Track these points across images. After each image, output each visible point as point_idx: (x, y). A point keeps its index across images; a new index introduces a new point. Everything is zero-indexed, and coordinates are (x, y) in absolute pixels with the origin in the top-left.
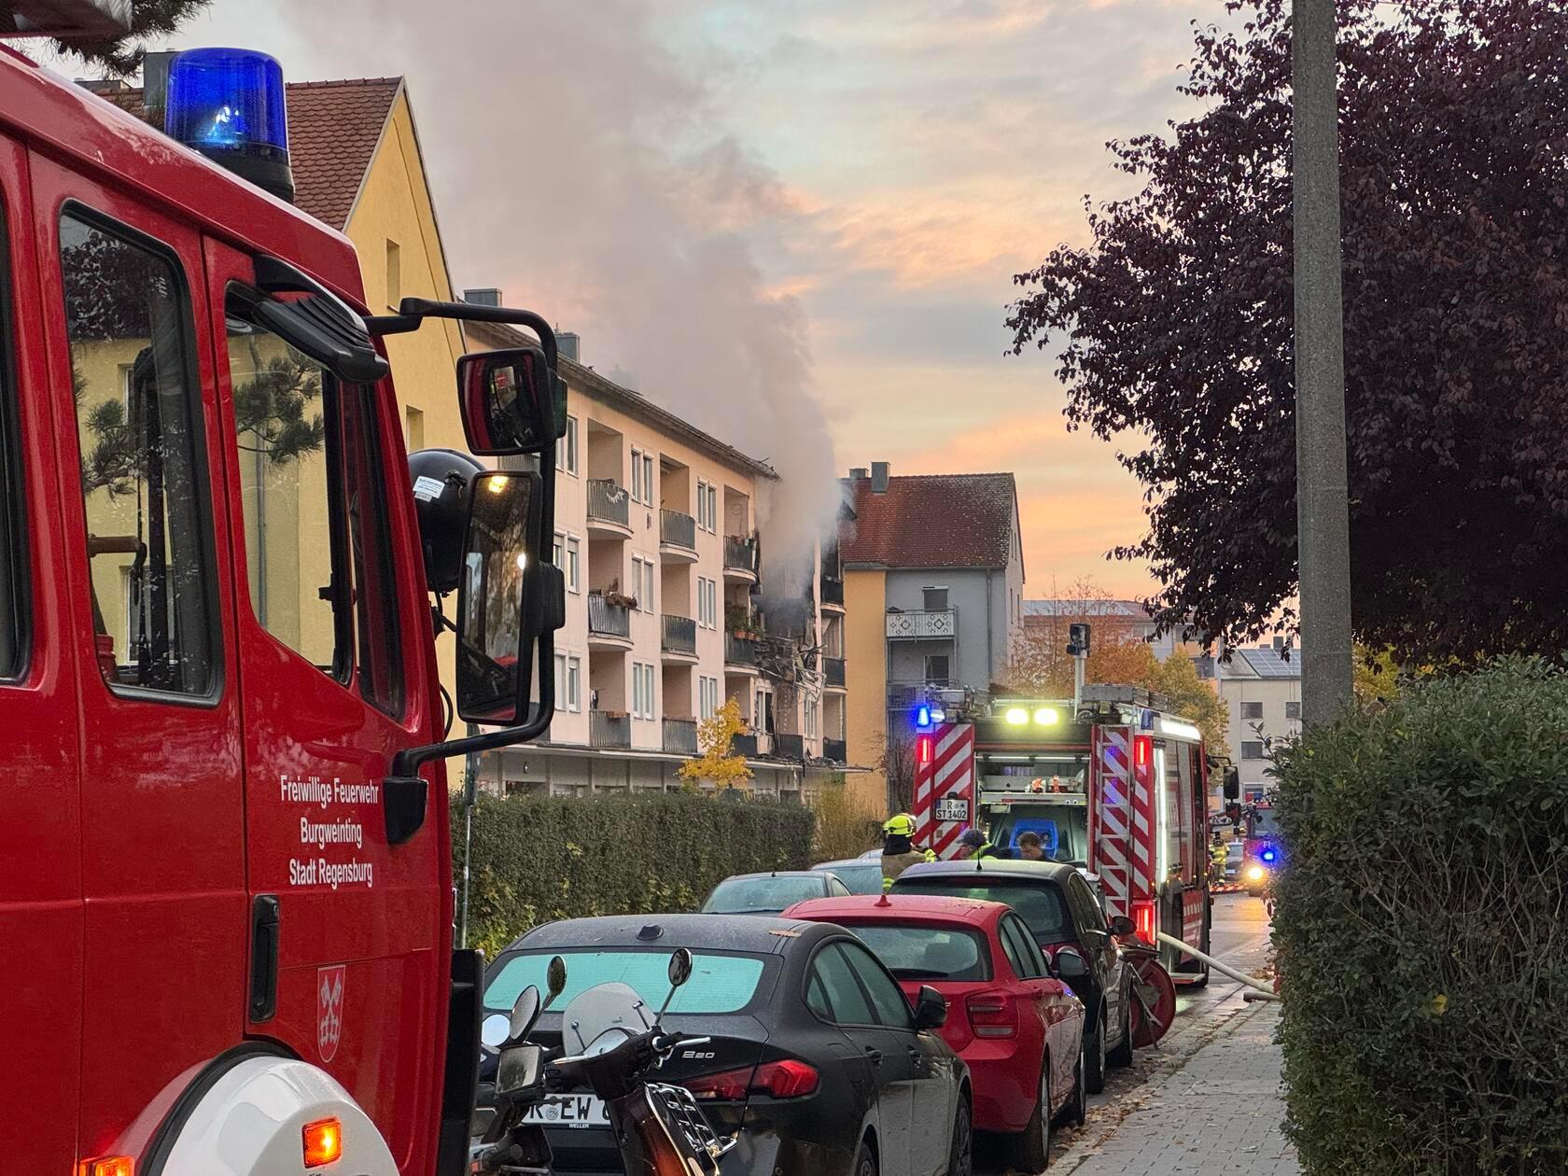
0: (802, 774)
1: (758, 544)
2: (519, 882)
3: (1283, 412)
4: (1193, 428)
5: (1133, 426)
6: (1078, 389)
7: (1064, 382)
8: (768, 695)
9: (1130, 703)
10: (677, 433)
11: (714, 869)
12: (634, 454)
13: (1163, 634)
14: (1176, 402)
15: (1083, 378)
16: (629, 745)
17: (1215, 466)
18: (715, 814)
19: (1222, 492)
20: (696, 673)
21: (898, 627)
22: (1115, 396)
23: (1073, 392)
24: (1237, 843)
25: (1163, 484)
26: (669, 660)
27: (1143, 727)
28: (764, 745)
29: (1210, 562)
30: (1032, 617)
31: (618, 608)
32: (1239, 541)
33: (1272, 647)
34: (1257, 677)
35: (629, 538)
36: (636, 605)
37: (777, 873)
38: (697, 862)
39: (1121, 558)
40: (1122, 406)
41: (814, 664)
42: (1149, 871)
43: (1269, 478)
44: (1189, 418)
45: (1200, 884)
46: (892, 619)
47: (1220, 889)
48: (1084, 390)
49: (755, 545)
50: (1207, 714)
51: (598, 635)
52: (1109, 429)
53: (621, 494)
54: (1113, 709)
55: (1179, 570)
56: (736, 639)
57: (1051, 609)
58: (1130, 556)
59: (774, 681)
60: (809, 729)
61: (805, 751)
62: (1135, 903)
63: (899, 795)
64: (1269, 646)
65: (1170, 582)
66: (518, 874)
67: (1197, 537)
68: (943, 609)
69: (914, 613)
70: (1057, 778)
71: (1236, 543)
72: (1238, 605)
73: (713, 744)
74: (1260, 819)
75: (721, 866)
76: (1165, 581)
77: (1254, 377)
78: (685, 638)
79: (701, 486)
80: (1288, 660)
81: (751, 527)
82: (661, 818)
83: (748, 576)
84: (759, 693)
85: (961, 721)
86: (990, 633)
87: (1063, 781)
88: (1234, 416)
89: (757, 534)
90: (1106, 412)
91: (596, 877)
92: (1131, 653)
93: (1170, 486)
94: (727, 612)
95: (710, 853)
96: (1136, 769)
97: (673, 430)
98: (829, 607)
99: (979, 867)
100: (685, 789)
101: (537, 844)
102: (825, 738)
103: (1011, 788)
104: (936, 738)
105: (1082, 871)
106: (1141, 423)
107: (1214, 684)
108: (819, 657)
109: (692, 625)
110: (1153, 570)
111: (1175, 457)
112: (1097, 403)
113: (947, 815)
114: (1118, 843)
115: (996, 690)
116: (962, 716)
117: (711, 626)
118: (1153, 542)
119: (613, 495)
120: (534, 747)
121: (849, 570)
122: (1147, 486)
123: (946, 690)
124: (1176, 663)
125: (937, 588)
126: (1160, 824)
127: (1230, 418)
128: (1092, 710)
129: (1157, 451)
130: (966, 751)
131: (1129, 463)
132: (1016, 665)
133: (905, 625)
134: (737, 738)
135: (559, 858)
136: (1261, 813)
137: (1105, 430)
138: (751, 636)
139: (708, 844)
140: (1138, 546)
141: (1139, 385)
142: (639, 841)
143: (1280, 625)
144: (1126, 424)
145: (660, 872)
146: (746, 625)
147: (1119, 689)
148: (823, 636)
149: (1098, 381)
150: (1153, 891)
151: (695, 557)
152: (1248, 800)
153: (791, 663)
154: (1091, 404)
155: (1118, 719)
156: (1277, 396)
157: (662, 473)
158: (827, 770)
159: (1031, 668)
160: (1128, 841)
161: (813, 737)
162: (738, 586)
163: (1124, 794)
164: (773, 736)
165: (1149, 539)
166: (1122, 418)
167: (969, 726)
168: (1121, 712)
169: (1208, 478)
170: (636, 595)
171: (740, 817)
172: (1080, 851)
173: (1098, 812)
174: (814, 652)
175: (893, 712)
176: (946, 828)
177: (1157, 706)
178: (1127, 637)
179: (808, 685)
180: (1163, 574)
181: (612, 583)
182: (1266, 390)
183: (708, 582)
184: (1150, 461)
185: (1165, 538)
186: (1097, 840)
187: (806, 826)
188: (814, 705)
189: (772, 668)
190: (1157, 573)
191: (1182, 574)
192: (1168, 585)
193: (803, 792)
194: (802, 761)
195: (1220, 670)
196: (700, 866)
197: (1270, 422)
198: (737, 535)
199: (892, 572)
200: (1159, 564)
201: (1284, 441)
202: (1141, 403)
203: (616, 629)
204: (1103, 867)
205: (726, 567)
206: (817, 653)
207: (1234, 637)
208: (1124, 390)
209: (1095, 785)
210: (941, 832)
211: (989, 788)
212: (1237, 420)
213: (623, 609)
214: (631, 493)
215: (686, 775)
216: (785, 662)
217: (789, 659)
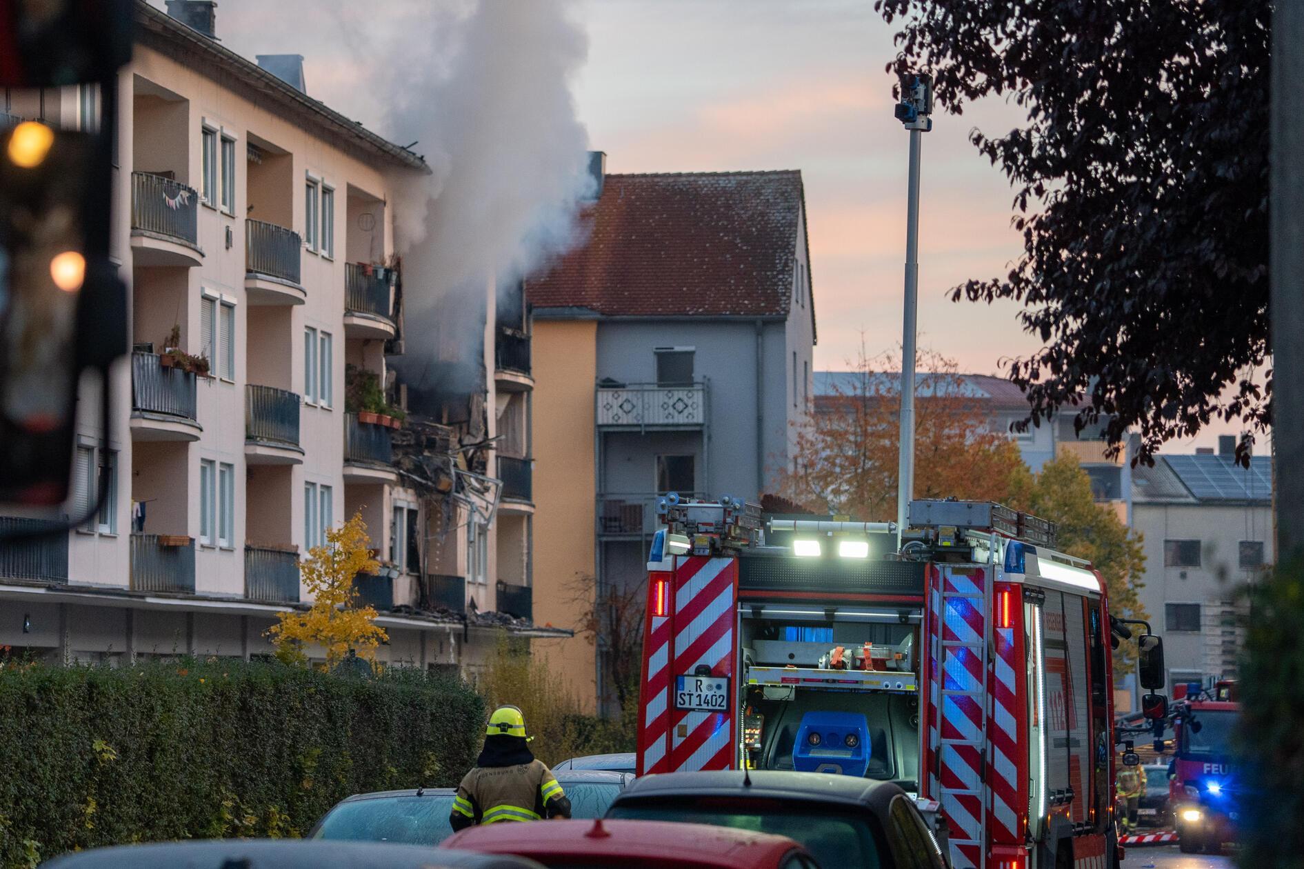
0: (462, 638)
1: (399, 277)
2: (16, 803)
3: (1245, 69)
4: (1097, 93)
5: (999, 91)
6: (913, 31)
7: (890, 20)
8: (412, 514)
9: (988, 530)
10: (274, 100)
11: (325, 783)
12: (207, 132)
13: (1043, 420)
14: (1071, 53)
15: (919, 14)
16: (193, 590)
17: (1131, 155)
18: (329, 696)
19: (1142, 195)
20: (299, 476)
21: (616, 409)
22: (971, 43)
23: (903, 36)
24: (1159, 765)
25: (1046, 183)
26: (256, 456)
27: (1008, 569)
28: (403, 592)
29: (1121, 306)
30: (826, 398)
31: (179, 373)
32: (1169, 273)
33: (1217, 452)
34: (1191, 500)
35: (198, 264)
36: (207, 369)
37: (425, 791)
38: (298, 773)
39: (976, 298)
40: (982, 58)
41: (483, 465)
42: (1019, 800)
43: (1220, 173)
44: (1091, 77)
45: (1102, 827)
46: (606, 396)
47: (1132, 839)
48: (922, 33)
49: (394, 277)
50: (1109, 557)
51: (147, 415)
52: (961, 95)
53: (185, 194)
54: (959, 538)
55: (1070, 319)
56: (363, 425)
57: (858, 385)
58: (990, 296)
59: (420, 490)
60: (474, 565)
61: (467, 600)
62: (996, 850)
63: (615, 673)
64: (1211, 451)
65: (1055, 337)
66: (14, 790)
67: (1099, 266)
68: (686, 381)
69: (640, 387)
70: (869, 646)
71: (1164, 277)
72: (1166, 375)
73: (324, 587)
74: (1197, 727)
75: (336, 781)
76: (1046, 336)
77: (1198, 13)
78: (283, 422)
79: (311, 184)
80: (1246, 465)
81: (388, 250)
82: (244, 701)
83: (382, 326)
84: (397, 510)
85: (717, 552)
86: (760, 420)
87: (878, 652)
88: (1164, 74)
89: (398, 262)
90: (957, 68)
91: (139, 796)
92: (987, 457)
93: (1058, 186)
94: (349, 381)
95: (321, 759)
96: (996, 634)
97: (266, 95)
98: (507, 376)
99: (747, 782)
100: (282, 657)
101: (46, 741)
102: (499, 582)
103: (796, 661)
104: (677, 578)
105: (912, 796)
106: (1012, 85)
107: (1121, 510)
108: (492, 454)
109: (294, 401)
110: (1027, 318)
111: (1067, 139)
112: (942, 53)
113: (695, 701)
114: (967, 753)
115: (773, 506)
116: (719, 544)
117: (323, 403)
118: (1028, 273)
119: (173, 197)
120: (42, 591)
121: (540, 320)
122: (1020, 185)
123: (694, 504)
124: (1059, 473)
125: (677, 349)
126: (1036, 724)
127: (1159, 78)
128: (926, 541)
129: (1038, 130)
130: (725, 600)
131: (991, 150)
132: (801, 472)
133: (627, 407)
134: (362, 578)
135: (79, 763)
136: (1199, 717)
137: (953, 96)
138: (386, 420)
139: (316, 745)
140: (1004, 280)
141: (1011, 24)
142: (207, 737)
143: (1235, 409)
144: (988, 87)
145: (240, 788)
146: (378, 404)
147: (969, 507)
148: (499, 422)
149: (945, 18)
150: (1024, 831)
151: (300, 295)
152: (1177, 695)
153: (447, 463)
154: (932, 54)
155: (967, 556)
156: (1234, 43)
157: (250, 163)
158: (502, 633)
159: (825, 477)
160: (984, 751)
161: (480, 579)
162: (367, 342)
163: (978, 676)
164: (419, 579)
165: (1022, 269)
166: (981, 78)
167: (731, 560)
168: (973, 543)
169: (1119, 174)
170: (207, 354)
171: (368, 702)
172: (907, 764)
173: (934, 701)
174: (483, 446)
175: (607, 543)
176: (692, 722)
177: (1030, 537)
178: (980, 430)
179: (474, 498)
180: (1043, 325)
181: (170, 334)
182: (1218, 32)
183: (319, 335)
184: (1026, 146)
185: (1049, 269)
186: (933, 749)
187: (470, 718)
188: (483, 530)
189: (419, 469)
190: (1033, 322)
191: (1074, 325)
192: (1051, 342)
193: (463, 665)
194: (463, 618)
195: (1130, 488)
196: (302, 778)
197: (1223, 84)
198: (366, 261)
199: (606, 324)
200: (1037, 308)
201: (1246, 115)
202: (1013, 55)
203: (175, 406)
204: (945, 790)
205: (348, 312)
206: (489, 447)
207: (1158, 424)
208: (986, 33)
209: (931, 659)
210: (685, 727)
211: (760, 660)
212: (1169, 80)
213: (187, 375)
214: (201, 192)
215: (282, 637)
216: (438, 461)
217: (445, 456)
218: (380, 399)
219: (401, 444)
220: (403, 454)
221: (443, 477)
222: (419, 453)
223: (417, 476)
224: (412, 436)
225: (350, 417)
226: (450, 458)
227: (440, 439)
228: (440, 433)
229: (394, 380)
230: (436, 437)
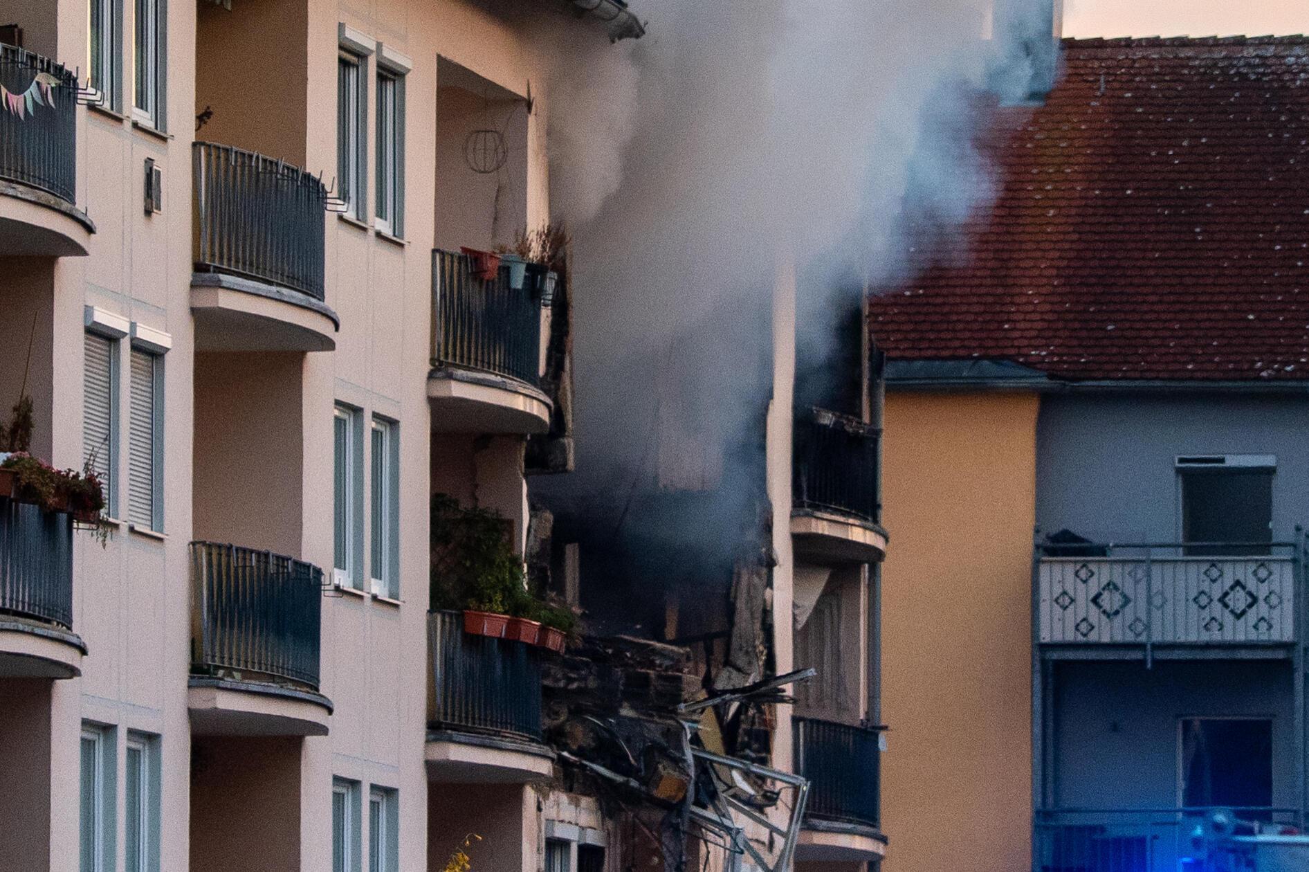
1: (562, 283)
8: (590, 856)
20: (319, 764)
21: (1084, 608)
26: (216, 714)
35: (78, 250)
41: (763, 741)
46: (1059, 576)
49: (550, 286)
53: (47, 81)
56: (474, 642)
59: (610, 801)
69: (1144, 554)
78: (279, 632)
79: (350, 59)
81: (536, 216)
83: (520, 404)
84: (555, 846)
89: (559, 247)
94: (440, 535)
98: (823, 526)
108: (783, 714)
109: (307, 582)
117: (379, 588)
119: (19, 90)
121: (902, 390)
123: (1270, 836)
125: (1232, 462)
133: (1111, 601)
138: (529, 631)
146: (510, 591)
148: (802, 636)
151: (324, 327)
162: (483, 439)
170: (99, 468)
174: (763, 694)
179: (740, 821)
181: (8, 417)
183: (369, 425)
189: (606, 750)
198: (483, 245)
199: (1061, 400)
205: (440, 368)
206: (776, 697)
213: (49, 519)
214: (85, 76)
216: (653, 729)
217: (671, 718)
218: (515, 578)
219: (565, 688)
220: (570, 712)
221: (665, 768)
222: (608, 709)
223: (604, 766)
224: (591, 669)
225: (443, 622)
226: (684, 723)
227: (660, 677)
228: (658, 662)
229: (549, 533)
230: (648, 671)
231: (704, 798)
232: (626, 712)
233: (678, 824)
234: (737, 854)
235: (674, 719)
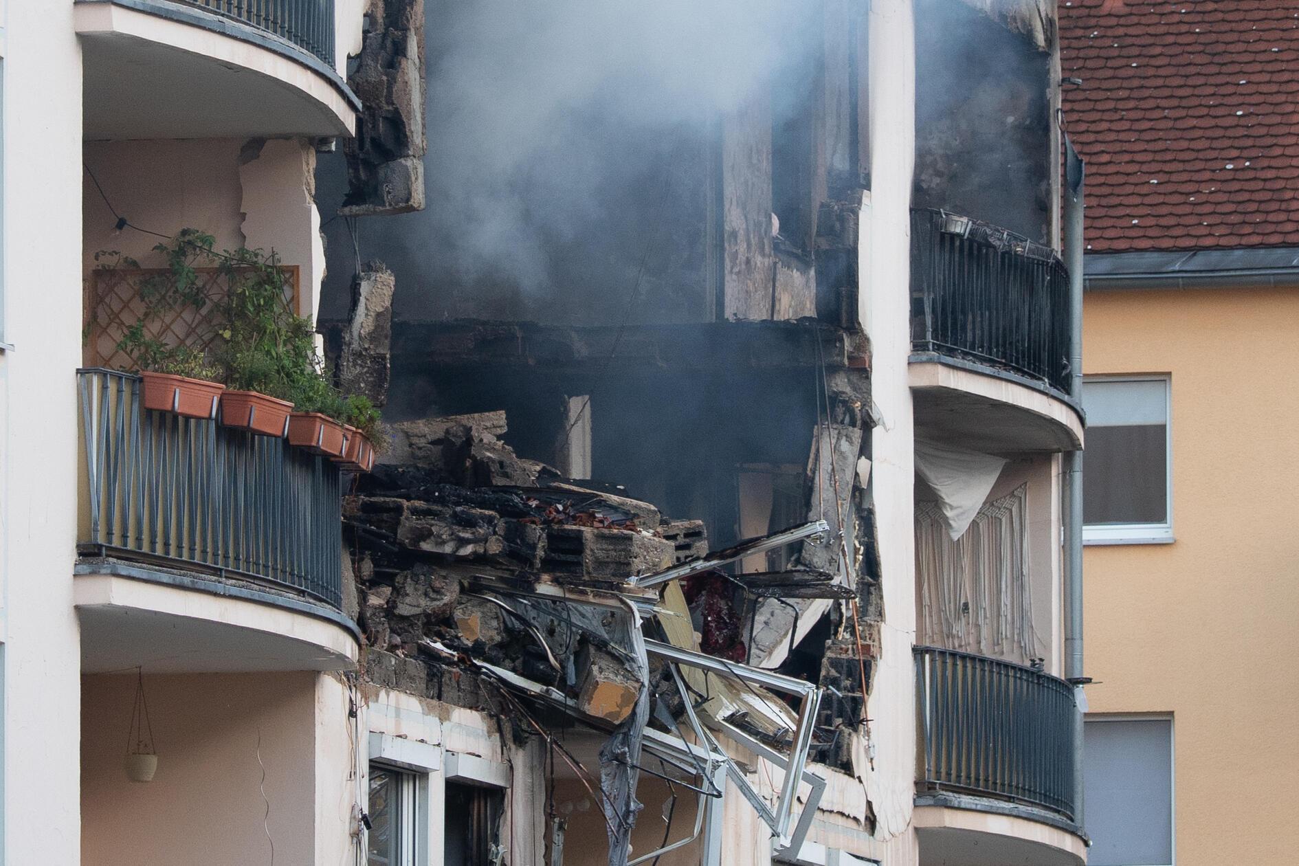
189: (515, 645)
216: (586, 614)
217: (614, 596)
218: (300, 355)
219: (453, 554)
220: (463, 590)
221: (601, 670)
222: (521, 585)
223: (514, 670)
224: (495, 526)
225: (104, 388)
226: (632, 603)
227: (600, 537)
228: (599, 516)
229: (387, 303)
230: (583, 528)
231: (664, 716)
232: (546, 588)
233: (624, 753)
234: (714, 798)
235: (617, 597)
